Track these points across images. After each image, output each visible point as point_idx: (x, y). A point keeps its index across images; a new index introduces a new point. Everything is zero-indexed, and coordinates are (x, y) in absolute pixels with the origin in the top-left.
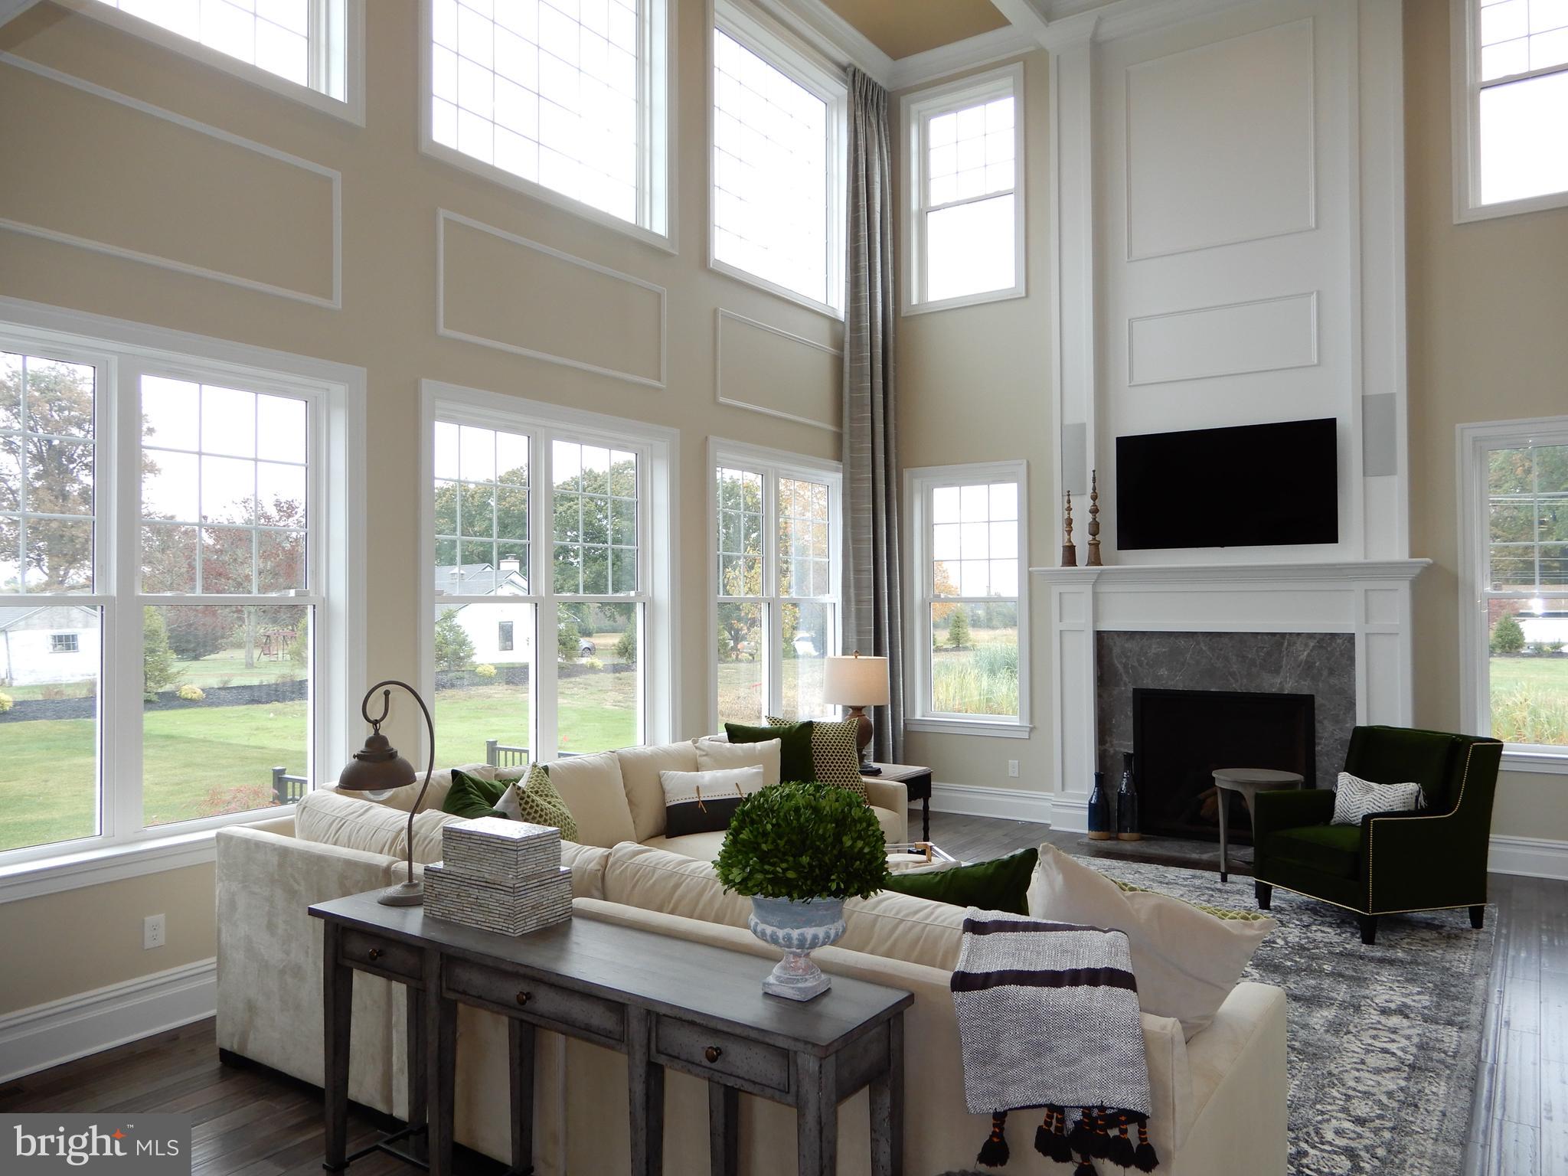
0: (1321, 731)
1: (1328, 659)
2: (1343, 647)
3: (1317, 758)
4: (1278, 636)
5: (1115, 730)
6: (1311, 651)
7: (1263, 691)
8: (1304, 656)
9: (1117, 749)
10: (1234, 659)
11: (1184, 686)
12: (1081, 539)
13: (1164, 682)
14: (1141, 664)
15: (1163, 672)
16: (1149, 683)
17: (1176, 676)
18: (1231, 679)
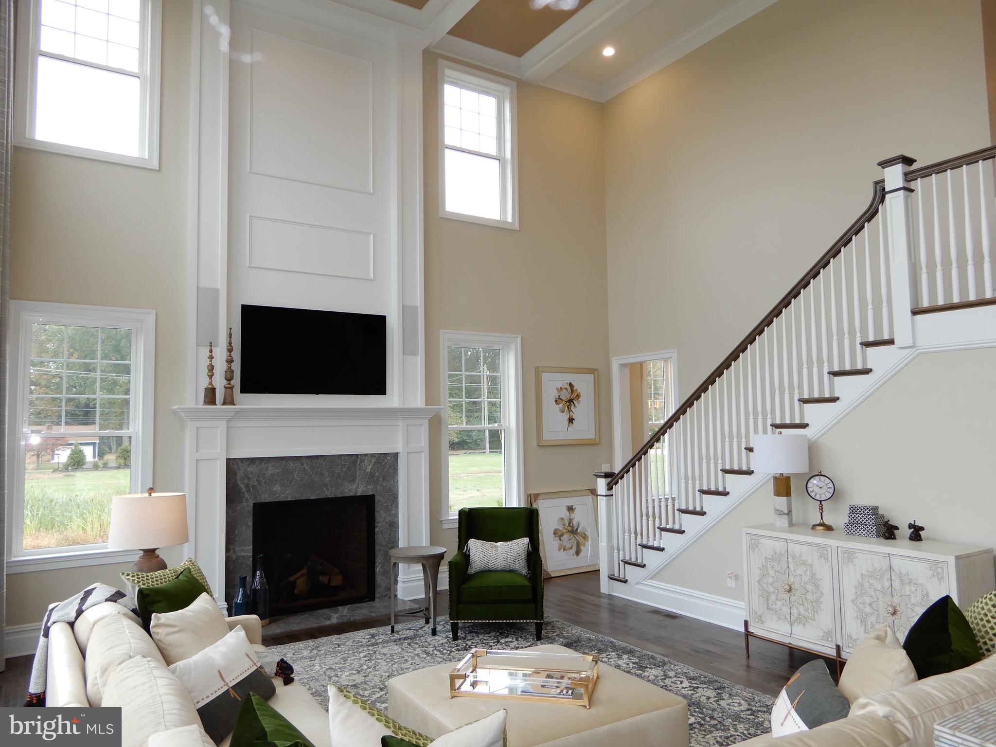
0: (378, 518)
1: (383, 470)
2: (391, 462)
3: (376, 536)
4: (354, 456)
5: (237, 539)
6: (373, 465)
7: (345, 495)
8: (369, 470)
9: (239, 554)
10: (327, 474)
11: (292, 498)
12: (219, 383)
13: (278, 495)
14: (259, 482)
15: (277, 488)
16: (266, 498)
17: (286, 490)
18: (325, 489)
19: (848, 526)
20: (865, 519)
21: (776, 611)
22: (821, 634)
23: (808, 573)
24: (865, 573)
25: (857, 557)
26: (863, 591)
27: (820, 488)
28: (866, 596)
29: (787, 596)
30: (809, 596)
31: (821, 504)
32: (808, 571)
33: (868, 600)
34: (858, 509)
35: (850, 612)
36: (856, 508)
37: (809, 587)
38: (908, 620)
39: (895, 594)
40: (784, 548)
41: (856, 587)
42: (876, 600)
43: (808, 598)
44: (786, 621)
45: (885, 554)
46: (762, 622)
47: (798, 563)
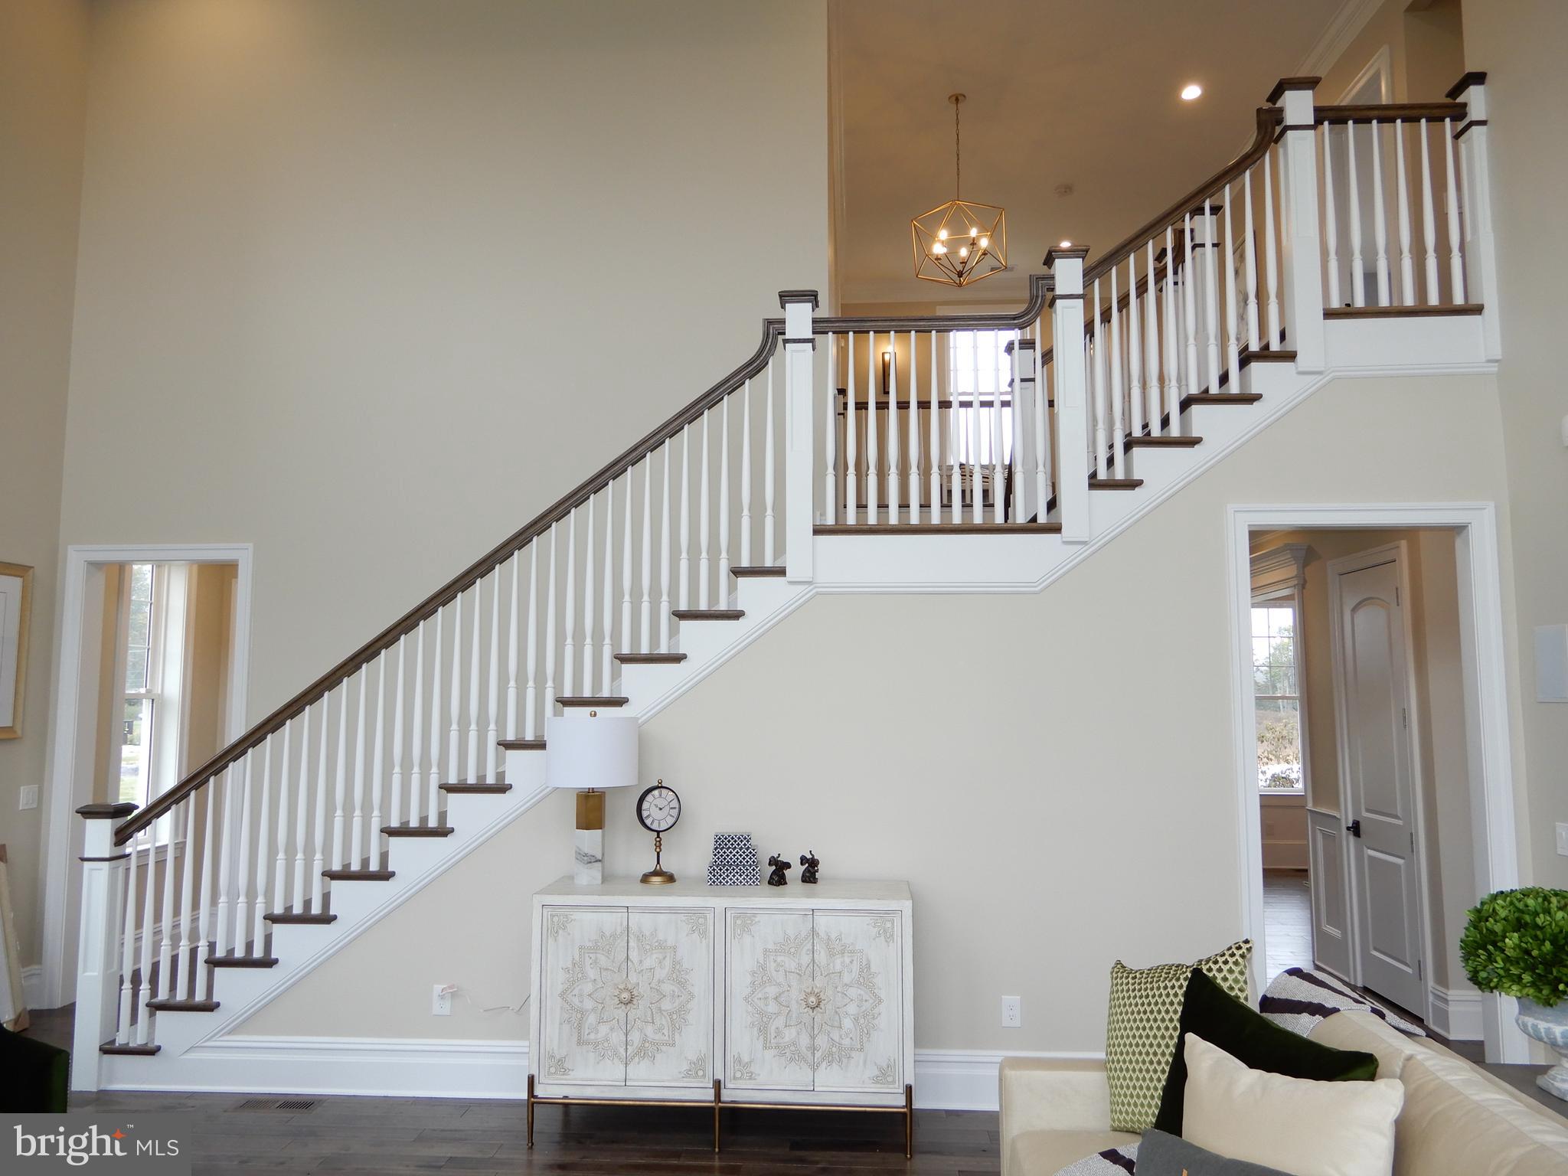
19: (714, 870)
20: (741, 855)
21: (596, 1044)
22: (685, 1067)
23: (668, 963)
24: (771, 946)
25: (759, 922)
26: (765, 979)
27: (661, 809)
28: (770, 986)
29: (620, 1013)
30: (666, 1005)
31: (658, 837)
32: (668, 959)
33: (772, 991)
34: (729, 841)
35: (740, 1017)
36: (726, 838)
37: (668, 988)
38: (836, 1012)
39: (817, 973)
40: (621, 925)
41: (753, 973)
42: (786, 988)
43: (663, 1008)
44: (616, 1060)
45: (806, 910)
46: (565, 1072)
47: (648, 947)
